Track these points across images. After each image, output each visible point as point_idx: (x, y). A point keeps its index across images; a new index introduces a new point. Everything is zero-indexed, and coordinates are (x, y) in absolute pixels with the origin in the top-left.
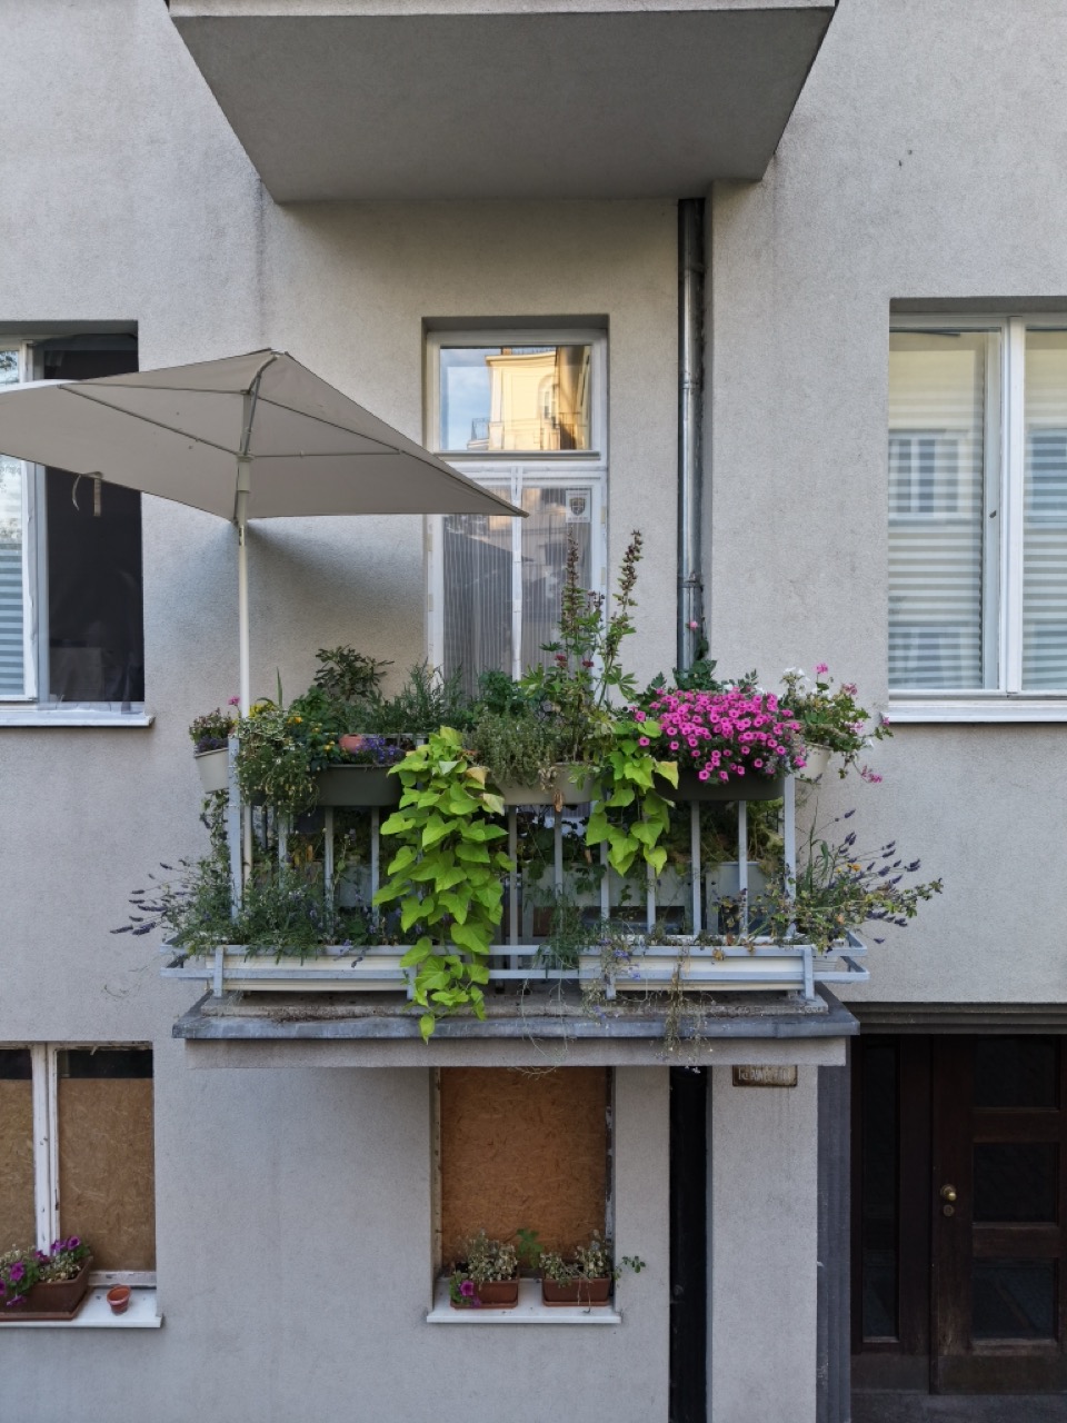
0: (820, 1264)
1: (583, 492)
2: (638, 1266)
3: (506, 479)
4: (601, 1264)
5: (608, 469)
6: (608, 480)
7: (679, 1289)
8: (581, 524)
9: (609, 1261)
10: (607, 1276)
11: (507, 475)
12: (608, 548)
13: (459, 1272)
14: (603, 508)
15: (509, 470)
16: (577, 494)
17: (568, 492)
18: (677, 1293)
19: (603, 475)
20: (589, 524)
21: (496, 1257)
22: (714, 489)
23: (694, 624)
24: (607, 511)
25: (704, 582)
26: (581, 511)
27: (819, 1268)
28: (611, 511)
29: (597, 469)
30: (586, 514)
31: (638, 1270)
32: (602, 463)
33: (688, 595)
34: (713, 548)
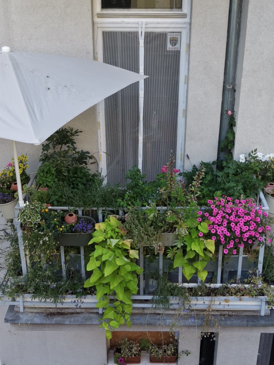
0: (259, 354)
1: (177, 34)
2: (187, 353)
3: (136, 28)
4: (173, 350)
5: (190, 24)
6: (190, 29)
7: (203, 359)
8: (175, 51)
9: (177, 350)
10: (175, 355)
11: (136, 26)
12: (189, 65)
13: (117, 353)
14: (187, 44)
15: (138, 23)
16: (174, 35)
17: (169, 34)
18: (202, 360)
19: (188, 26)
20: (179, 52)
21: (132, 348)
22: (245, 49)
23: (230, 112)
24: (189, 46)
25: (237, 88)
26: (175, 44)
27: (258, 355)
28: (191, 46)
29: (185, 23)
30: (178, 46)
31: (187, 355)
32: (187, 20)
33: (228, 95)
34: (242, 79)
